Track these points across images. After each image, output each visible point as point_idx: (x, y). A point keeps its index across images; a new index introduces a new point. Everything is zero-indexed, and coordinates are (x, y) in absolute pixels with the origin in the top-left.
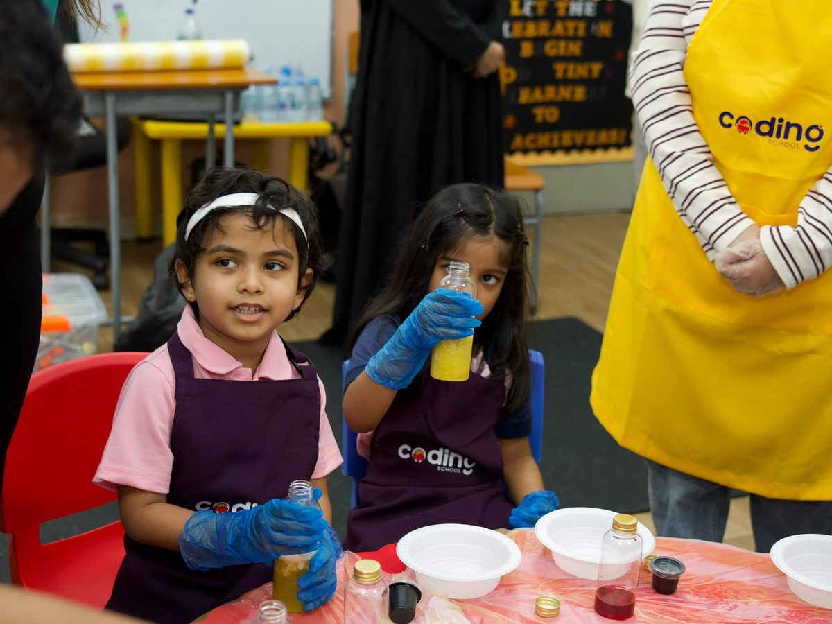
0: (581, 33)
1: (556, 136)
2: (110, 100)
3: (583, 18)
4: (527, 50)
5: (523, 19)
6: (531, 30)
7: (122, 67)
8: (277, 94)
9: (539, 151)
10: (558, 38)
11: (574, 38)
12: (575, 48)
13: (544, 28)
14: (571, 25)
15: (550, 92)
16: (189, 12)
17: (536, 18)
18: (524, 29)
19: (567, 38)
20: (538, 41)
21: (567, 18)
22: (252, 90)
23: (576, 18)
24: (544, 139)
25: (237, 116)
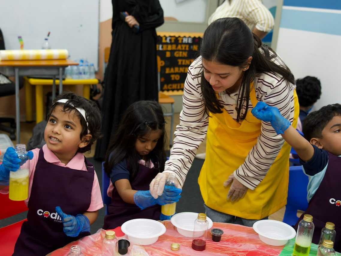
0: (187, 49)
1: (179, 85)
2: (17, 70)
3: (188, 44)
4: (168, 54)
5: (167, 44)
6: (170, 48)
7: (21, 58)
8: (78, 69)
9: (173, 90)
10: (179, 51)
11: (185, 51)
12: (185, 54)
13: (174, 47)
14: (184, 46)
15: (177, 70)
16: (46, 39)
17: (171, 44)
18: (167, 47)
19: (182, 51)
20: (172, 52)
21: (182, 43)
22: (69, 67)
23: (185, 44)
24: (174, 86)
25: (64, 77)
